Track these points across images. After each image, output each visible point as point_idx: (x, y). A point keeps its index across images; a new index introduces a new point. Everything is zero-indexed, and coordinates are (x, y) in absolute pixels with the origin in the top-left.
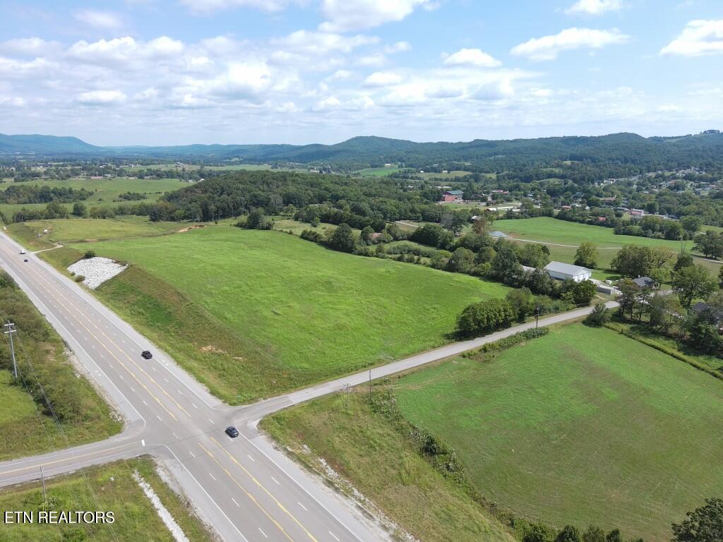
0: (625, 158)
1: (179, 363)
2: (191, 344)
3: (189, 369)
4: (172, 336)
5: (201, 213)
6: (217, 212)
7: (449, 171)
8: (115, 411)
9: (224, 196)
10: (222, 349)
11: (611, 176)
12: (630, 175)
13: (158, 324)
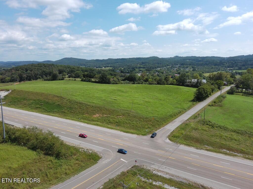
0: (158, 63)
1: (88, 123)
2: (84, 115)
3: (97, 125)
4: (68, 114)
5: (19, 78)
6: (26, 78)
7: (105, 67)
8: (82, 148)
9: (29, 71)
10: (106, 115)
11: (158, 67)
12: (163, 67)
13: (55, 110)
